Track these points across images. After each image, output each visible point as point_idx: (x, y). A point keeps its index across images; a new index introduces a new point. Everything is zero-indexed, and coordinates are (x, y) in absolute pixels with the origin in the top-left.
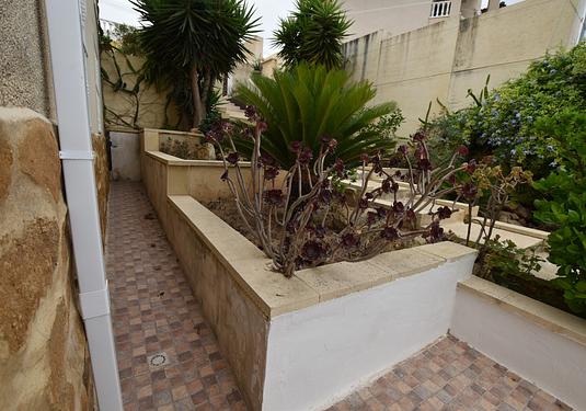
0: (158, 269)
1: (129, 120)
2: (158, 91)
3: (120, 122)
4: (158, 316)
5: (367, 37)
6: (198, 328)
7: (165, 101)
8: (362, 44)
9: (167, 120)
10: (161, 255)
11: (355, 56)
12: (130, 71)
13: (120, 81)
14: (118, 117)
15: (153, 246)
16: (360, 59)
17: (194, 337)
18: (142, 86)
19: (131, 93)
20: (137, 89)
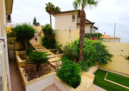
0: (17, 80)
1: (13, 49)
2: (19, 43)
3: (11, 49)
4: (17, 87)
5: (57, 30)
6: (22, 88)
7: (20, 44)
8: (57, 31)
9: (21, 47)
10: (18, 77)
11: (56, 33)
12: (13, 40)
13: (11, 42)
14: (11, 48)
15: (17, 75)
16: (57, 33)
17: (21, 89)
18: (15, 42)
19: (13, 44)
20: (14, 43)
